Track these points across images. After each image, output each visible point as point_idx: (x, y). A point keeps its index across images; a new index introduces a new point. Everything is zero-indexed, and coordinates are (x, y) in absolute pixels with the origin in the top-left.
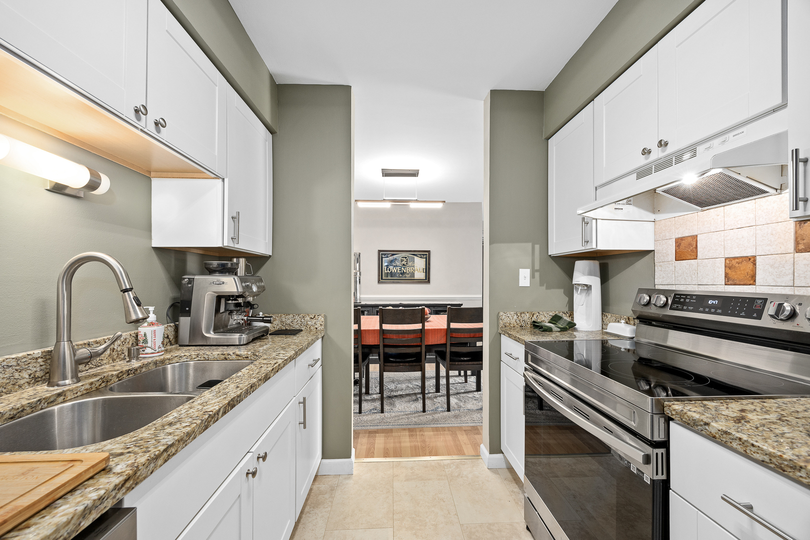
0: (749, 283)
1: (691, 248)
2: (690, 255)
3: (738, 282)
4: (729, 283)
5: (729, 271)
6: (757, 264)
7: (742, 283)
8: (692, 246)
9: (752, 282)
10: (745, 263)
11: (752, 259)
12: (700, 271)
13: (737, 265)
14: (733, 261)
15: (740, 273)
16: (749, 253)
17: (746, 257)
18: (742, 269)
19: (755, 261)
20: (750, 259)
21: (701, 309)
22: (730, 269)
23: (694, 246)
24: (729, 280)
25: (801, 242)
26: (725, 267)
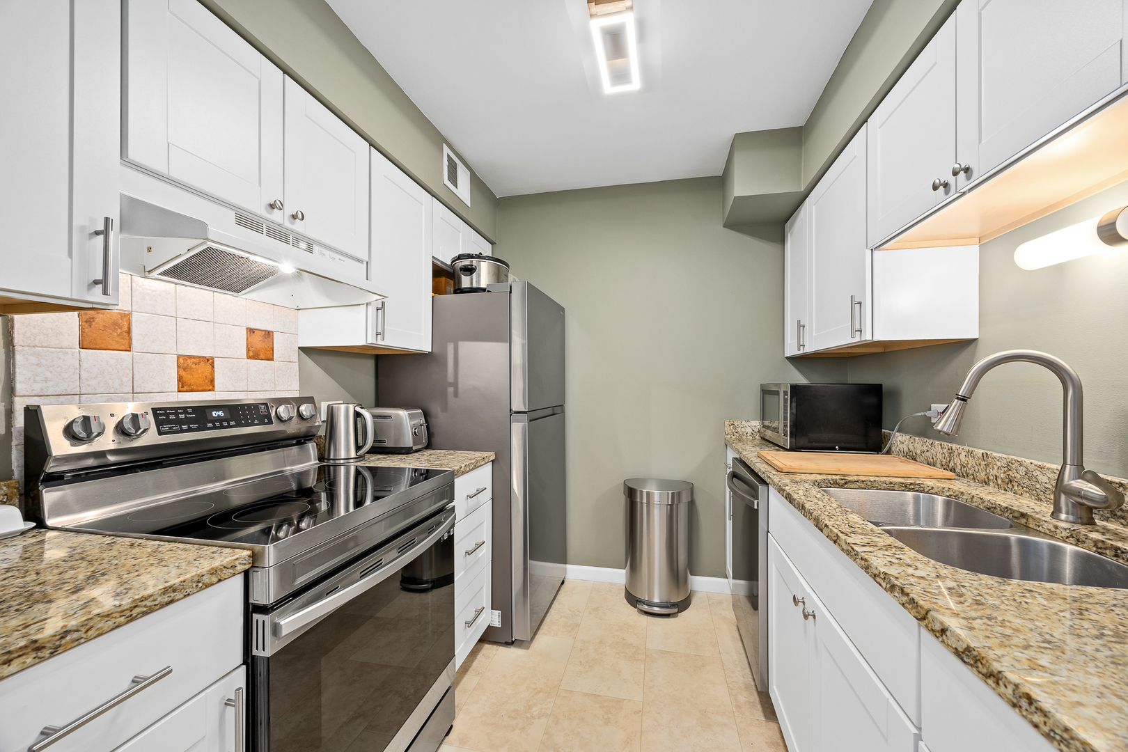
0: (208, 388)
1: (119, 331)
2: (117, 342)
3: (195, 388)
4: (184, 389)
5: (183, 373)
6: (215, 366)
7: (201, 389)
8: (121, 329)
9: (211, 387)
10: (202, 364)
11: (211, 361)
12: (138, 371)
13: (193, 366)
14: (189, 361)
15: (197, 376)
16: (207, 354)
17: (204, 357)
18: (199, 371)
19: (213, 363)
20: (208, 360)
21: (210, 425)
22: (184, 370)
23: (125, 329)
24: (183, 386)
25: (251, 349)
26: (178, 367)
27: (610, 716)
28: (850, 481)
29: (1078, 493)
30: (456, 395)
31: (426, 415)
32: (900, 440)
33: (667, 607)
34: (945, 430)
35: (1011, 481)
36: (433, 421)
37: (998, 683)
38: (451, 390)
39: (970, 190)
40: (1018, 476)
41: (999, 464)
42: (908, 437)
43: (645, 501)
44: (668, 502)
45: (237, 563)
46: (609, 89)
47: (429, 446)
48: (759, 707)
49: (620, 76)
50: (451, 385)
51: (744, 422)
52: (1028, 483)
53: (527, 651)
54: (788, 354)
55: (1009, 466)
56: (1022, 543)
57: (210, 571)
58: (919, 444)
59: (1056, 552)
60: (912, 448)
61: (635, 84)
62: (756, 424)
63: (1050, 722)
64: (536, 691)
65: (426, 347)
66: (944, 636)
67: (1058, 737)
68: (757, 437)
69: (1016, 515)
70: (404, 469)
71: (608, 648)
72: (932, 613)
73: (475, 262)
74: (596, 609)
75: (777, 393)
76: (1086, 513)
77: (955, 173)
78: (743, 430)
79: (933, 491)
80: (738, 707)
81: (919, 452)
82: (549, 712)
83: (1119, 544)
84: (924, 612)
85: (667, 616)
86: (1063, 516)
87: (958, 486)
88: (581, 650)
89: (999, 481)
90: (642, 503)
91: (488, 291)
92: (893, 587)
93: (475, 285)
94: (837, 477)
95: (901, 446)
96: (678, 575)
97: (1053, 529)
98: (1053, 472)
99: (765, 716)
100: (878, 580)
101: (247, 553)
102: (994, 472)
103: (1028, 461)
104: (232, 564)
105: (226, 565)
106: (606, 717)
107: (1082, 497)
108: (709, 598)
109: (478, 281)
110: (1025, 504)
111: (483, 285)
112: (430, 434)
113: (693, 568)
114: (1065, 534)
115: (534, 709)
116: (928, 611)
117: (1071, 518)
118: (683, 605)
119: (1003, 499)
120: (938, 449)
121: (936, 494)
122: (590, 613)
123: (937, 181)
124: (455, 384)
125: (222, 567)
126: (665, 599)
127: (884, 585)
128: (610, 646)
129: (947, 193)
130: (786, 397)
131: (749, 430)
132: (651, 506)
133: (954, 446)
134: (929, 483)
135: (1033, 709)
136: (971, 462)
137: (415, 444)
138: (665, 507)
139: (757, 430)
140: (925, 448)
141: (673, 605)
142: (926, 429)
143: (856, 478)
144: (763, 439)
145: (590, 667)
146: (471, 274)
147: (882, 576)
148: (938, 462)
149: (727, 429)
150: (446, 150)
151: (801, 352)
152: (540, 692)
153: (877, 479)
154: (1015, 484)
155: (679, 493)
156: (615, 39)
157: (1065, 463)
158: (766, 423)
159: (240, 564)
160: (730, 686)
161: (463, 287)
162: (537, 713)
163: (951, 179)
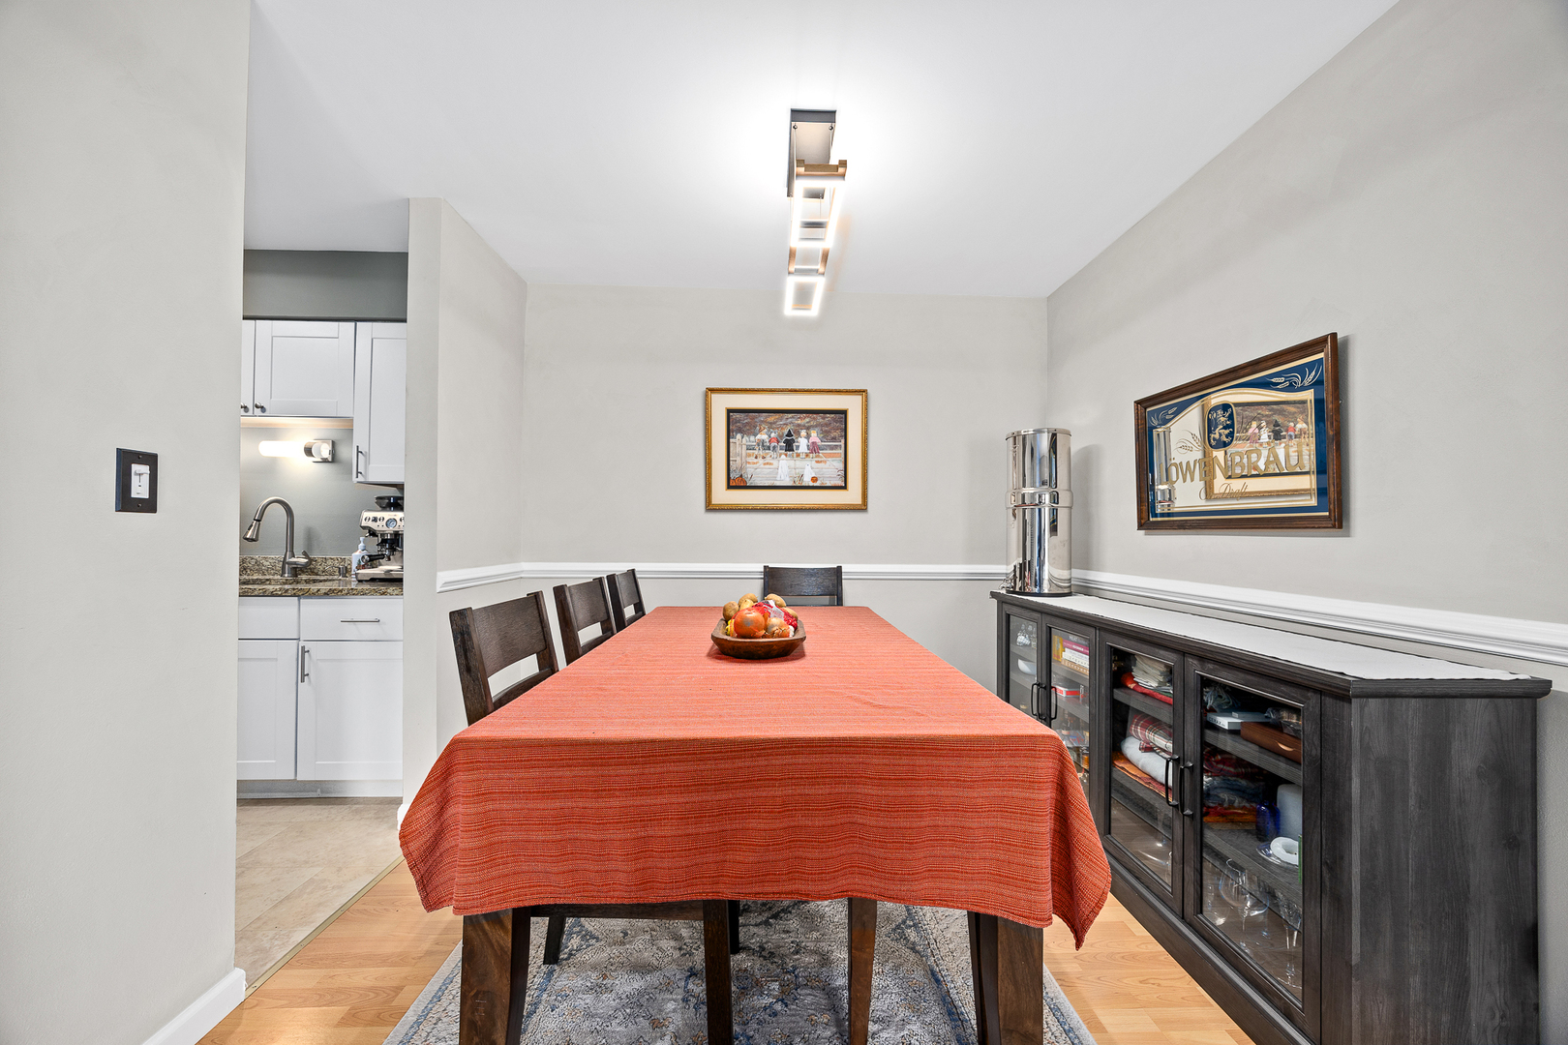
29: (295, 563)
39: (259, 416)
40: (250, 565)
66: (319, 592)
72: (312, 588)
77: (256, 406)
84: (308, 590)
86: (286, 575)
107: (297, 564)
110: (259, 577)
117: (290, 575)
123: (243, 406)
154: (248, 570)
157: (287, 551)
163: (250, 406)
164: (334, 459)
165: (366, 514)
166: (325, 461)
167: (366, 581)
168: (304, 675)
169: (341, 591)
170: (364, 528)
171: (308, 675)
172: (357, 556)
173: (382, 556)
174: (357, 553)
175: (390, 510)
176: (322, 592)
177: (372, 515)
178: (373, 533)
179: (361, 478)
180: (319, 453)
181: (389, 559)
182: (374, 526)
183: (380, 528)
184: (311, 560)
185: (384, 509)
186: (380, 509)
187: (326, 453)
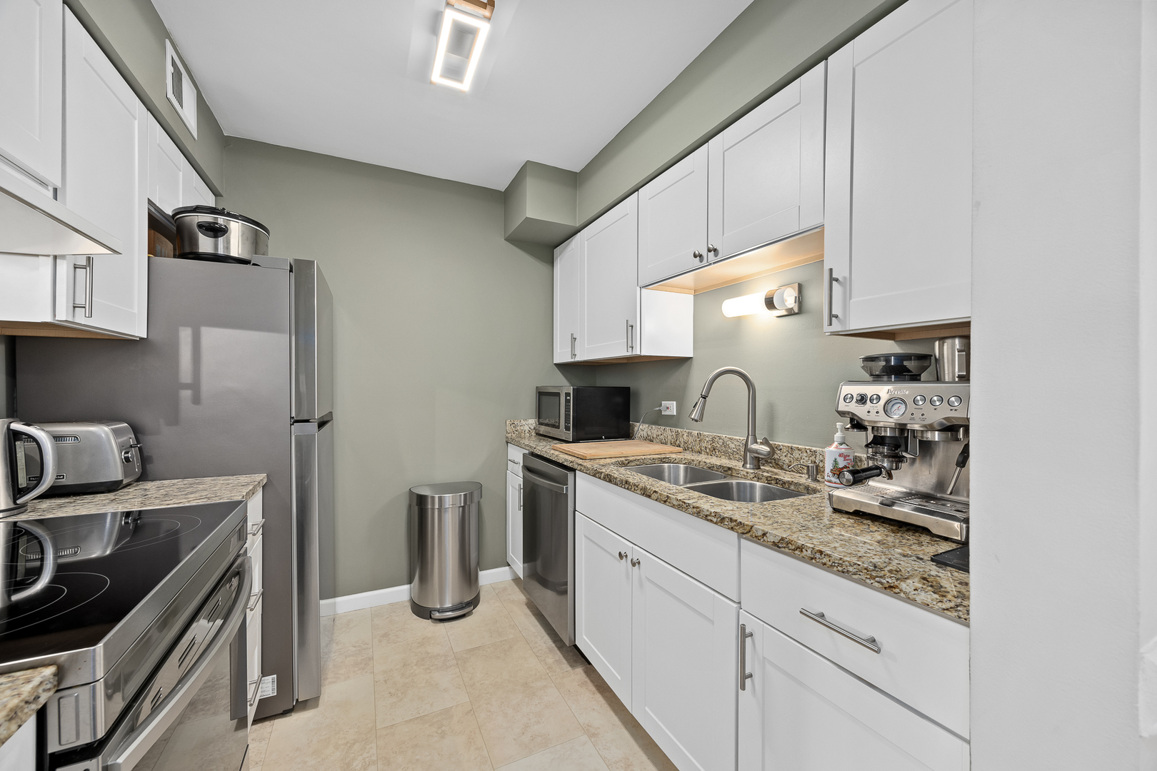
27: (443, 728)
28: (631, 461)
29: (756, 451)
30: (196, 400)
31: (137, 430)
32: (641, 428)
33: (462, 608)
34: (696, 418)
35: (714, 449)
36: (150, 441)
37: (802, 551)
38: (186, 394)
39: (714, 263)
40: (719, 446)
41: (707, 439)
42: (647, 425)
43: (437, 506)
44: (461, 503)
45: (40, 690)
46: (436, 76)
47: (143, 477)
48: (564, 661)
49: (454, 72)
50: (186, 386)
51: (522, 421)
52: (724, 449)
53: (316, 710)
54: (557, 361)
55: (713, 440)
56: (738, 484)
57: (8, 715)
58: (655, 430)
59: (752, 486)
60: (649, 433)
61: (465, 85)
62: (532, 422)
63: (832, 559)
64: (349, 745)
65: (140, 331)
66: (765, 538)
67: (836, 565)
68: (533, 434)
69: (725, 469)
70: (104, 516)
71: (415, 667)
72: (755, 526)
73: (221, 220)
74: (386, 635)
75: (558, 395)
76: (758, 461)
77: (709, 250)
78: (522, 428)
79: (675, 462)
80: (550, 668)
81: (655, 436)
82: (374, 758)
83: (777, 477)
84: (749, 528)
85: (463, 616)
86: (748, 466)
87: (689, 456)
88: (386, 681)
89: (708, 450)
90: (433, 509)
91: (254, 264)
92: (723, 519)
93: (221, 251)
94: (623, 459)
95: (642, 433)
96: (469, 576)
97: (746, 474)
98: (737, 441)
99: (571, 666)
100: (709, 518)
101: (50, 671)
102: (704, 445)
103: (724, 436)
104: (35, 694)
105: (27, 699)
106: (439, 731)
107: (758, 454)
108: (494, 589)
109: (227, 247)
110: (725, 462)
111: (234, 253)
112: (145, 460)
113: (481, 565)
114: (752, 476)
115: (355, 764)
116: (752, 527)
117: (752, 466)
118: (475, 602)
119: (714, 461)
120: (669, 433)
121: (677, 463)
122: (380, 641)
123: (697, 252)
124: (195, 386)
125: (23, 704)
126: (457, 601)
127: (715, 520)
128: (416, 665)
129: (701, 261)
130: (568, 398)
131: (527, 428)
132: (443, 511)
133: (679, 430)
134: (674, 456)
135: (823, 556)
136: (691, 439)
137: (126, 474)
138: (457, 509)
139: (533, 428)
140: (660, 433)
141: (468, 604)
142: (659, 419)
143: (634, 458)
144: (538, 434)
145: (402, 694)
146: (216, 236)
147: (713, 514)
148: (669, 442)
149: (508, 428)
150: (170, 51)
151: (573, 360)
152: (354, 744)
153: (645, 457)
154: (717, 451)
155: (471, 494)
156: (462, 36)
157: (748, 435)
158: (541, 420)
159: (44, 690)
160: (538, 654)
161: (200, 251)
162: (360, 765)
163: (704, 253)
164: (800, 309)
165: (847, 389)
166: (791, 313)
167: (847, 513)
168: (744, 677)
169: (801, 548)
170: (842, 414)
171: (751, 676)
172: (831, 454)
173: (875, 471)
174: (832, 448)
175: (889, 381)
176: (771, 539)
177: (856, 390)
178: (857, 425)
179: (836, 326)
180: (783, 301)
181: (890, 476)
182: (861, 411)
183: (872, 417)
184: (773, 449)
185: (877, 378)
186: (870, 379)
187: (790, 299)
